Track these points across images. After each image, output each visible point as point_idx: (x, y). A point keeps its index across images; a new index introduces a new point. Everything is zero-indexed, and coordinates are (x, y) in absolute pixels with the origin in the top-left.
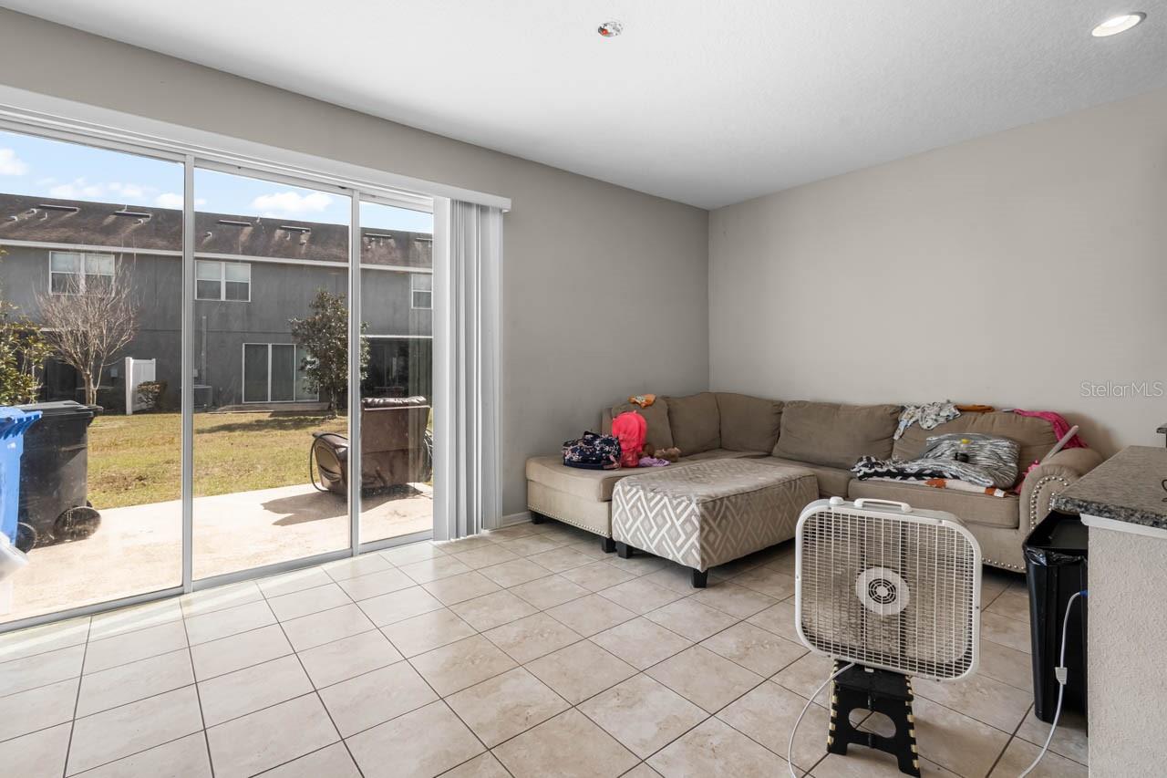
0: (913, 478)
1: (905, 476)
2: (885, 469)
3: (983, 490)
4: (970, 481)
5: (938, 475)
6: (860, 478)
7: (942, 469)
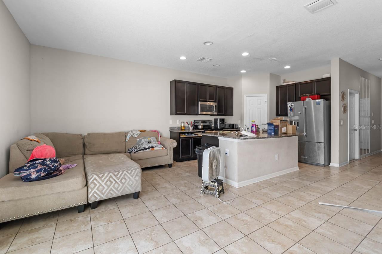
0: (148, 149)
1: (146, 149)
2: (141, 149)
3: (161, 148)
4: (159, 147)
5: (152, 147)
6: (135, 153)
7: (153, 145)
